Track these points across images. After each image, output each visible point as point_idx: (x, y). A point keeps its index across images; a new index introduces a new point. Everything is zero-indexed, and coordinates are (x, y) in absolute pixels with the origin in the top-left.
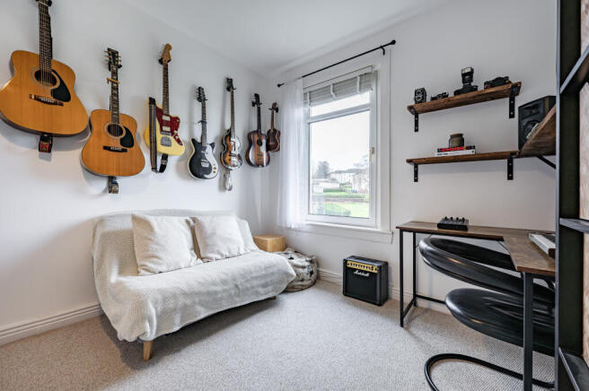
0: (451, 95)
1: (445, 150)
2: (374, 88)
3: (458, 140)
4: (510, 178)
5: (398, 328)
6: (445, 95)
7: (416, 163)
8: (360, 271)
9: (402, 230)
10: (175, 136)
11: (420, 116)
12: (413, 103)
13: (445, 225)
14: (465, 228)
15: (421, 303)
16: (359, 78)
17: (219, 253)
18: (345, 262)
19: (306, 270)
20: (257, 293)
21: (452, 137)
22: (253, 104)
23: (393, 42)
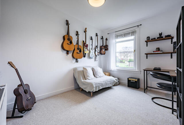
0: (156, 38)
1: (155, 51)
2: (135, 35)
3: (158, 49)
4: (172, 58)
5: (143, 93)
6: (155, 39)
7: (147, 54)
8: (132, 81)
9: (144, 70)
10: (87, 48)
11: (148, 43)
12: (146, 40)
13: (155, 69)
14: (160, 70)
15: (148, 88)
16: (131, 33)
17: (99, 76)
18: (128, 79)
19: (117, 81)
20: (109, 85)
21: (157, 48)
22: (101, 39)
23: (141, 25)
